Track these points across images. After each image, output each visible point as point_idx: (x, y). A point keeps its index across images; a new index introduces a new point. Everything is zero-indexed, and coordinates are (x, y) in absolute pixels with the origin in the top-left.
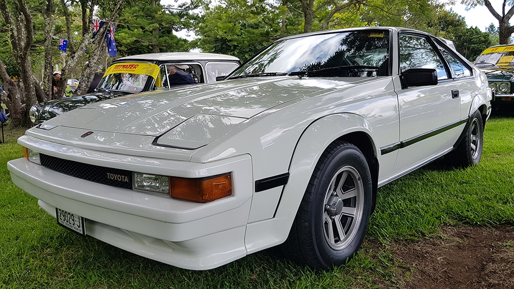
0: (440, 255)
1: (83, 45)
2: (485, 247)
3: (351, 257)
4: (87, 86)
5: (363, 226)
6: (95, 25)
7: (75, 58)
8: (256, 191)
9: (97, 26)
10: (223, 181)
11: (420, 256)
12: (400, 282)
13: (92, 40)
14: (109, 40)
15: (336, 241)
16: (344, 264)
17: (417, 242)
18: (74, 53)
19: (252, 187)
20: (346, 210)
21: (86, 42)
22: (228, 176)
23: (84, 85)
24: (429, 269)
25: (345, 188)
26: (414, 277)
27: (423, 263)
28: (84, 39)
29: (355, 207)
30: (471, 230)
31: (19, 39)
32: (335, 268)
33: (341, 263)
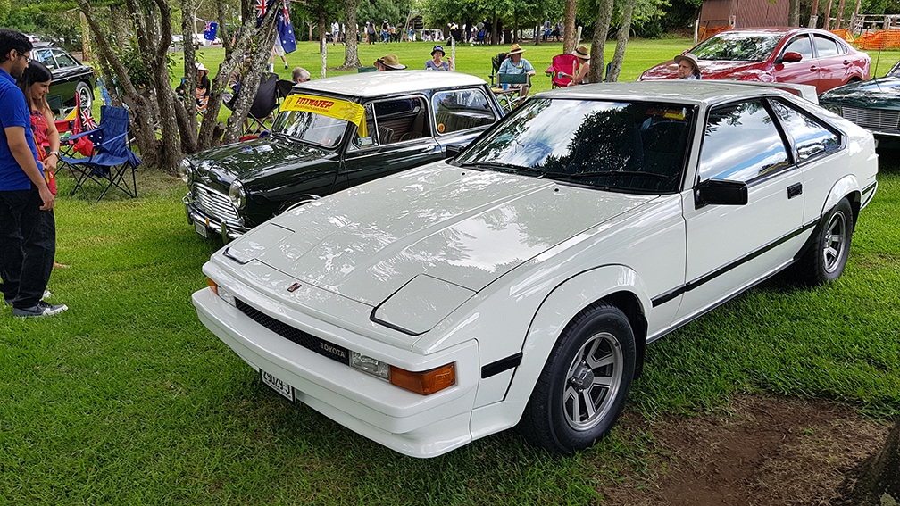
0: (715, 439)
1: (244, 38)
2: (779, 432)
3: (599, 438)
4: (249, 102)
5: (620, 399)
6: (261, 5)
7: (232, 60)
8: (483, 377)
9: (263, 7)
10: (447, 373)
11: (690, 440)
12: (652, 475)
13: (256, 31)
14: (281, 25)
15: (582, 419)
16: (591, 446)
17: (693, 418)
18: (231, 53)
19: (478, 373)
20: (598, 380)
21: (248, 34)
22: (452, 366)
23: (246, 100)
24: (693, 460)
25: (598, 355)
26: (672, 468)
27: (690, 450)
28: (245, 29)
29: (611, 376)
30: (773, 402)
31: (150, 35)
32: (577, 453)
33: (584, 445)
